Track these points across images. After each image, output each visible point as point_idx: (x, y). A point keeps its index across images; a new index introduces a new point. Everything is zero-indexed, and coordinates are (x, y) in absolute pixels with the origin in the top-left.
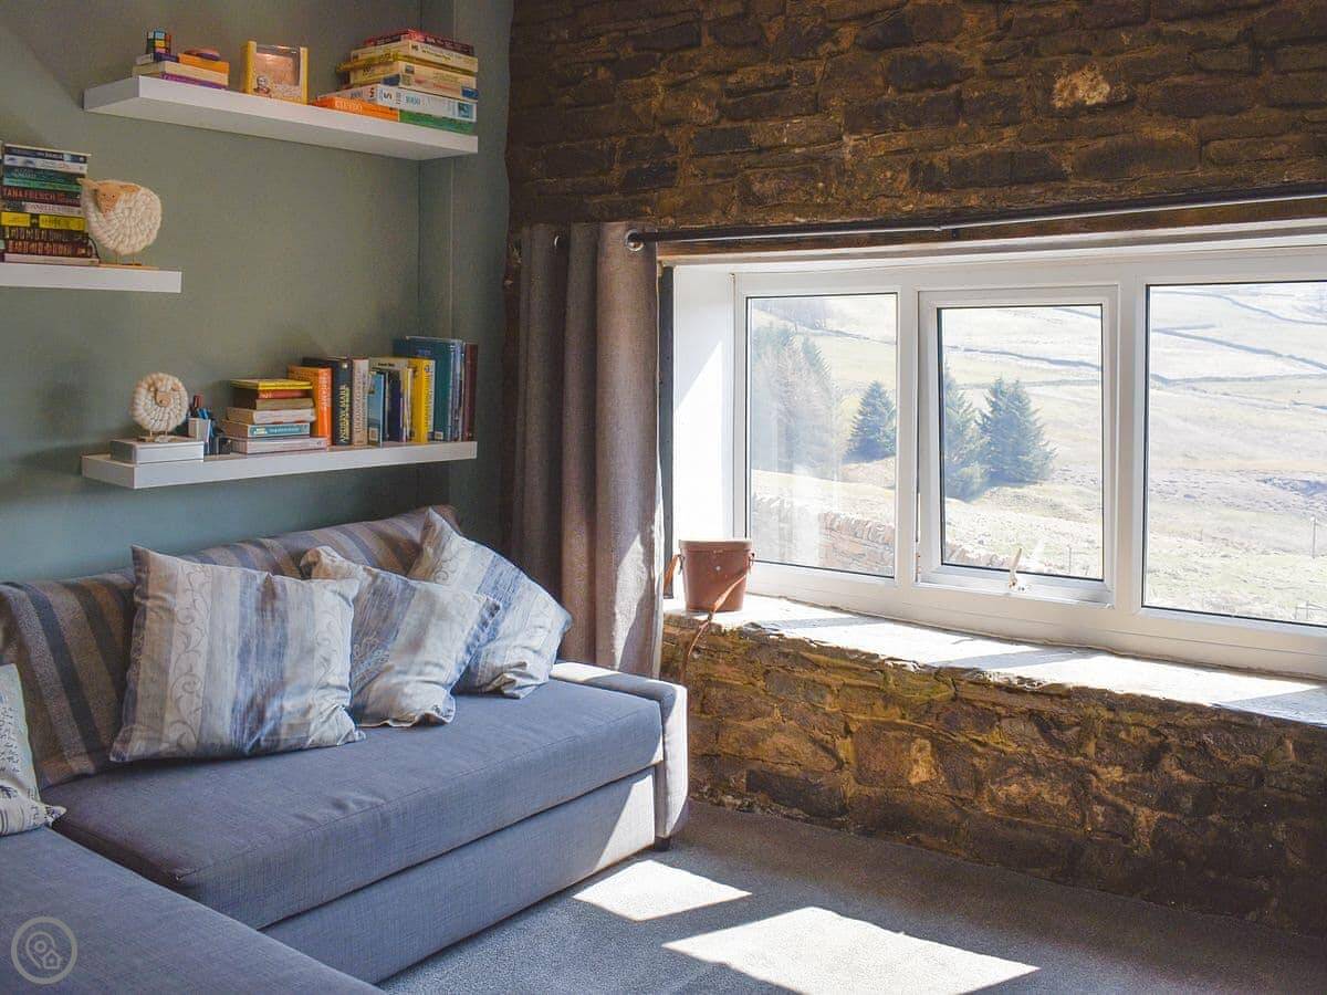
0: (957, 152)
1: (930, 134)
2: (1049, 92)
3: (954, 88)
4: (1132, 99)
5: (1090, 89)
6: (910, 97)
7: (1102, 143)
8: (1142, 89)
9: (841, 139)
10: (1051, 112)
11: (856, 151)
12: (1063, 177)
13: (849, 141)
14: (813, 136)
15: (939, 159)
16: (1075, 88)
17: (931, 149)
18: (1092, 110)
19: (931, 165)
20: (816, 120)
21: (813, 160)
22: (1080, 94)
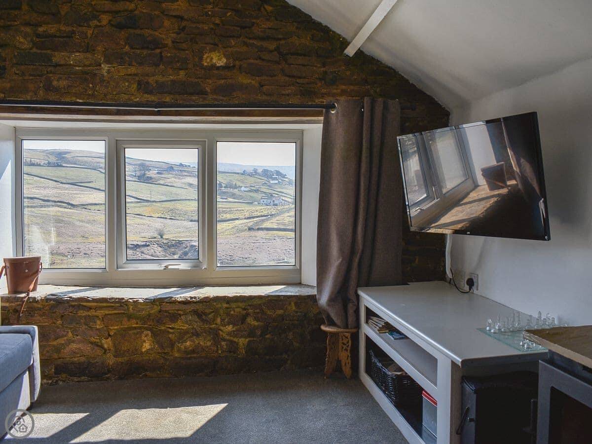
0: (160, 78)
1: (148, 69)
2: (201, 59)
3: (158, 51)
4: (234, 66)
5: (218, 59)
6: (138, 51)
7: (222, 82)
8: (237, 63)
9: (100, 66)
10: (202, 67)
11: (109, 72)
12: (206, 93)
13: (105, 67)
14: (87, 63)
15: (151, 80)
16: (212, 59)
17: (147, 75)
18: (218, 68)
19: (148, 83)
20: (89, 55)
21: (87, 74)
22: (214, 61)
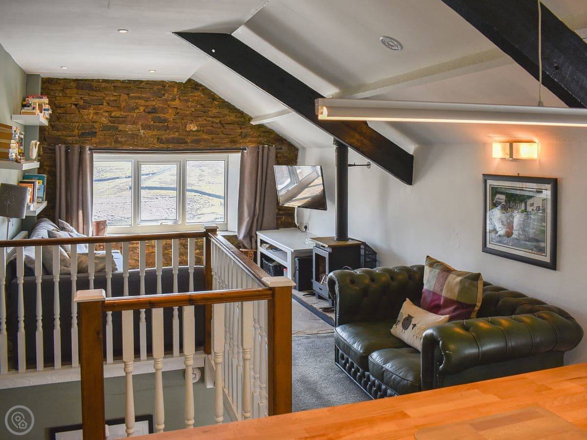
0: (167, 136)
1: (162, 132)
2: (186, 127)
3: (166, 124)
4: (200, 130)
5: (193, 127)
6: (158, 124)
7: (195, 138)
8: (202, 128)
9: (139, 131)
10: (186, 131)
11: (144, 134)
12: (187, 143)
13: (142, 131)
14: (134, 129)
15: (163, 137)
16: (191, 127)
17: (162, 135)
18: (194, 131)
19: (162, 139)
20: (135, 126)
21: (133, 135)
22: (192, 128)
